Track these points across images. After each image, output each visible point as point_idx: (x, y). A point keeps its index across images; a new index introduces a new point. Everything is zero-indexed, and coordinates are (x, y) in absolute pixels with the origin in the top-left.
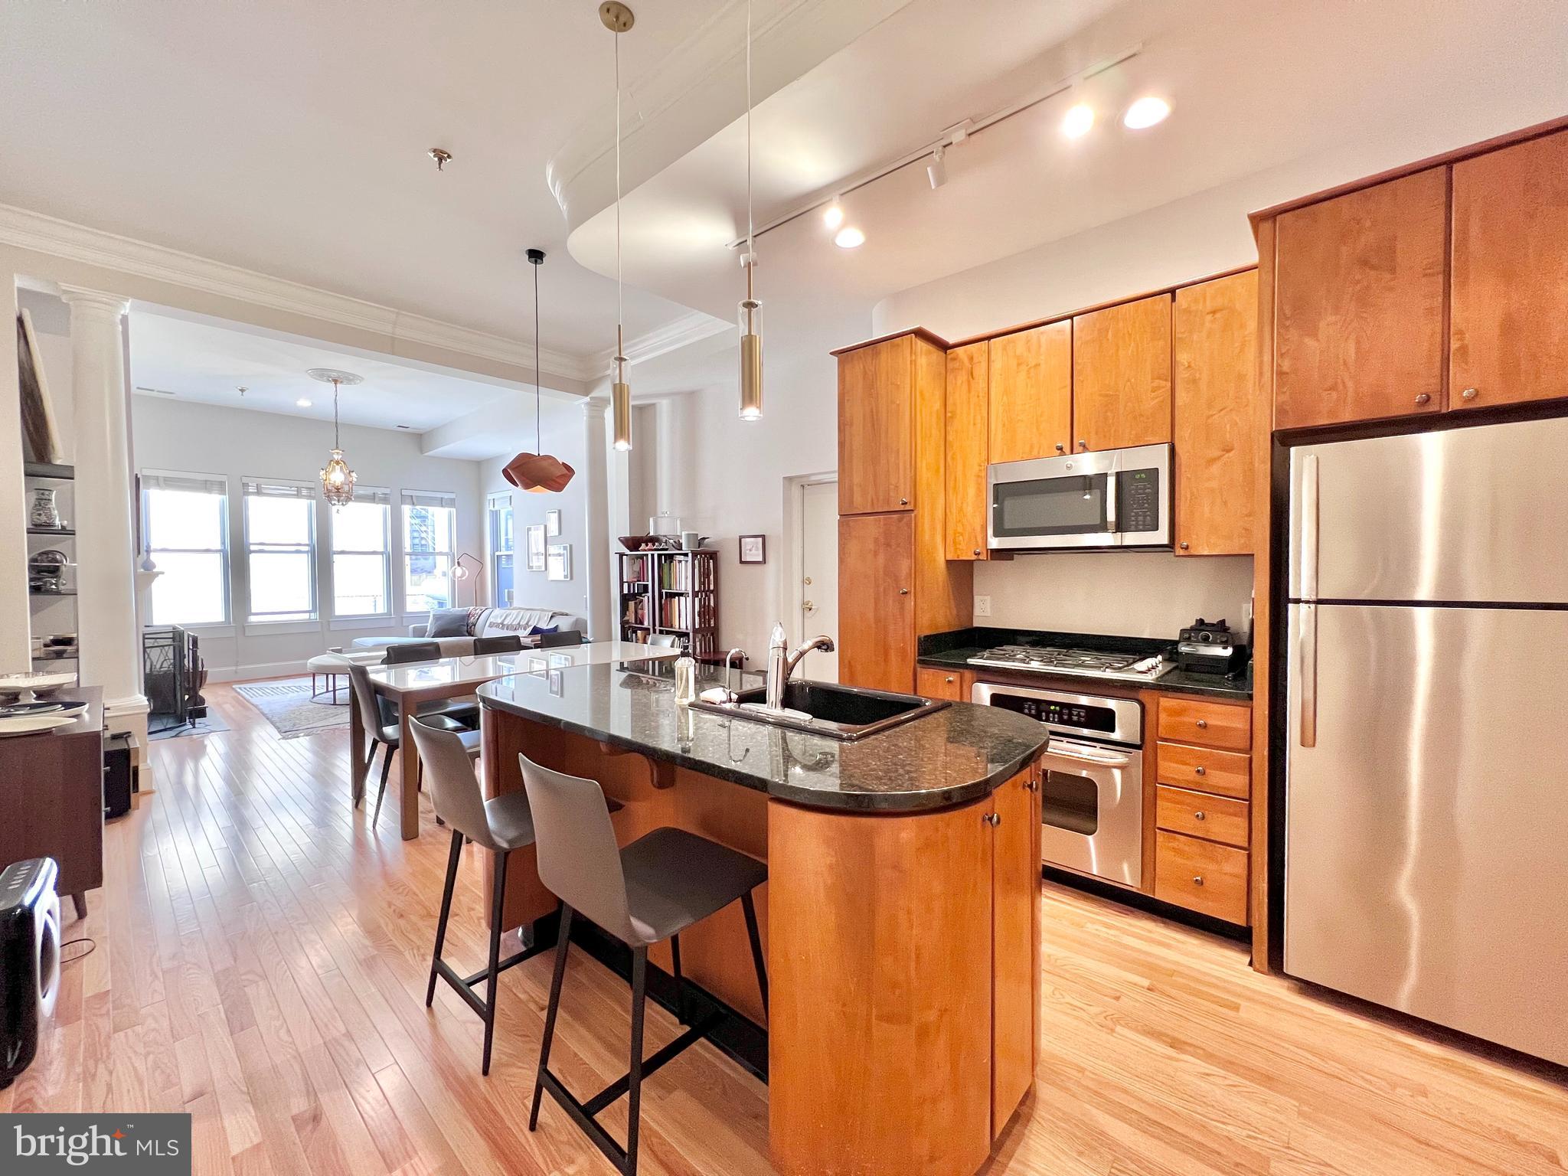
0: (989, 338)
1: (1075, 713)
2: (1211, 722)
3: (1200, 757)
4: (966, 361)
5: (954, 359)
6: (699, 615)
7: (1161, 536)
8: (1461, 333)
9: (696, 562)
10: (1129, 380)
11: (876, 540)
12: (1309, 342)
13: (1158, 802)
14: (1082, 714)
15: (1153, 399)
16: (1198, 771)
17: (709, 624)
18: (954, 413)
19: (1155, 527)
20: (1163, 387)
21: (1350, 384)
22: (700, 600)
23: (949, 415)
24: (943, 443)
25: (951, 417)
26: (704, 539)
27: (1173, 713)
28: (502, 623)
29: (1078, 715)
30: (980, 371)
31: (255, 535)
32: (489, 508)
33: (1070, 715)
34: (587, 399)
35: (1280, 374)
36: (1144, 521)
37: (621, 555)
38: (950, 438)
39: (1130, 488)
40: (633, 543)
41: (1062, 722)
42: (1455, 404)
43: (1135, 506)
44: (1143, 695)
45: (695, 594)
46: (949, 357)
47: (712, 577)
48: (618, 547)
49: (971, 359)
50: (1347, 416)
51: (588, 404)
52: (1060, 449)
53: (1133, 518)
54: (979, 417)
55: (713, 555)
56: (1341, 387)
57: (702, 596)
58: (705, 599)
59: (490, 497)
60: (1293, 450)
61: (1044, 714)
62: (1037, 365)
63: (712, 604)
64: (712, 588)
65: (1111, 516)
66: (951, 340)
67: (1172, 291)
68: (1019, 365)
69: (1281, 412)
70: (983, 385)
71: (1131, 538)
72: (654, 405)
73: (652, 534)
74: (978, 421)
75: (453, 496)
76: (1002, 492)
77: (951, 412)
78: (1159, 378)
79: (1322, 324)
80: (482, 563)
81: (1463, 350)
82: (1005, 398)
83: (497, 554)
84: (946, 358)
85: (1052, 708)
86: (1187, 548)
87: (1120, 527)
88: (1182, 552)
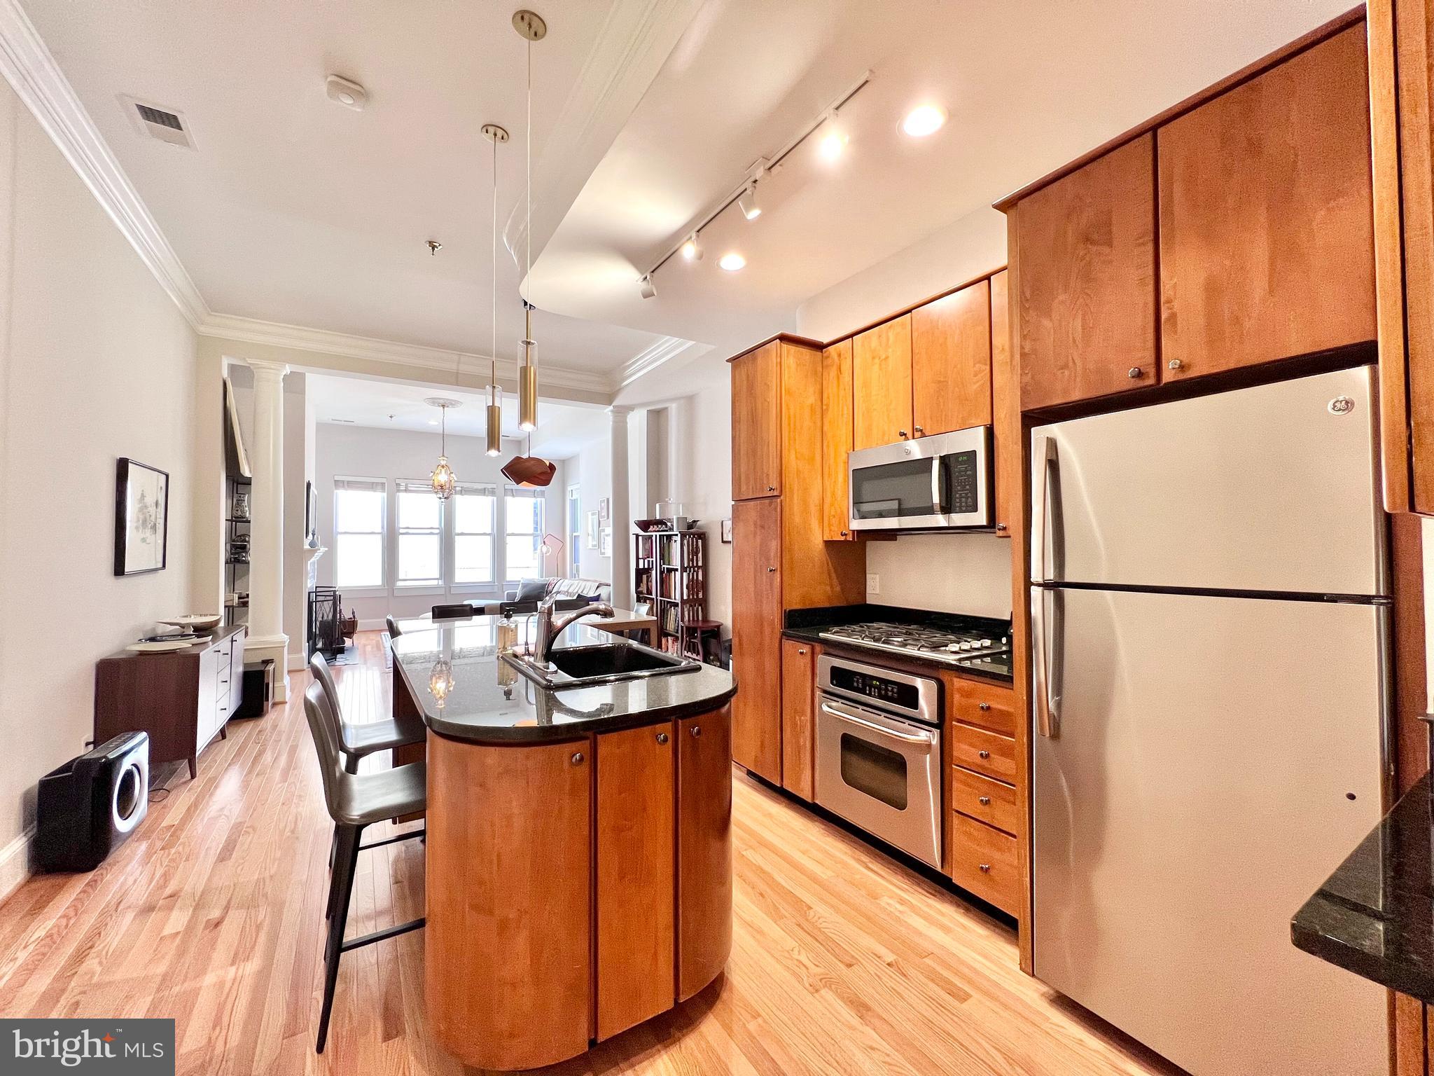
0: (851, 336)
1: (890, 688)
4: (836, 357)
5: (828, 357)
6: (687, 588)
7: (980, 518)
8: (1169, 301)
9: (685, 542)
10: (955, 367)
11: (755, 523)
12: (1046, 323)
13: (953, 783)
14: (895, 690)
15: (975, 383)
16: (981, 755)
17: (697, 596)
18: (828, 405)
19: (975, 509)
20: (984, 371)
21: (1079, 363)
22: (689, 574)
23: (824, 407)
24: (819, 434)
25: (827, 409)
26: (694, 521)
28: (567, 592)
29: (892, 691)
30: (846, 366)
31: (404, 521)
32: (568, 497)
33: (886, 690)
34: (611, 408)
35: (1023, 355)
36: (966, 503)
37: (637, 536)
38: (825, 428)
39: (956, 469)
40: (644, 525)
41: (881, 697)
43: (959, 488)
45: (684, 569)
46: (825, 355)
47: (700, 555)
48: (634, 529)
49: (839, 355)
50: (1077, 395)
51: (612, 411)
52: (903, 434)
53: (958, 500)
54: (846, 408)
55: (702, 536)
56: (1071, 364)
57: (690, 571)
58: (693, 574)
60: (1033, 429)
61: (868, 688)
62: (887, 358)
63: (700, 578)
64: (700, 564)
65: (936, 499)
66: (825, 341)
67: (988, 278)
68: (873, 358)
69: (1024, 391)
70: (846, 377)
71: (959, 519)
72: (666, 409)
73: (658, 518)
74: (845, 412)
76: (862, 476)
77: (826, 405)
78: (979, 362)
79: (1055, 304)
80: (563, 543)
82: (864, 389)
83: (575, 534)
84: (822, 356)
85: (874, 682)
86: (1004, 529)
87: (947, 509)
88: (1001, 533)
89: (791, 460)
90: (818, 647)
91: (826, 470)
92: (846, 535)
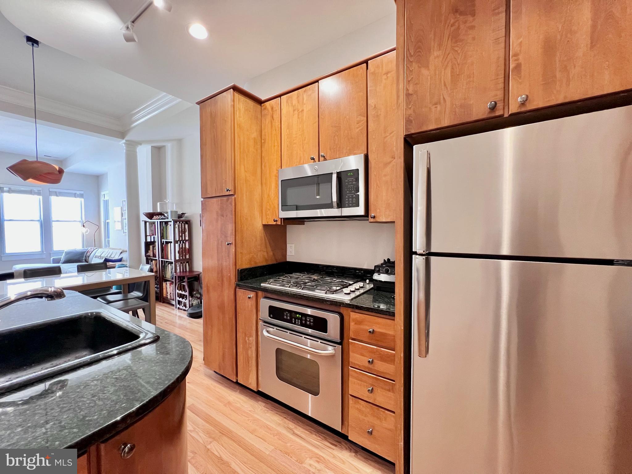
0: (280, 96)
1: (308, 320)
2: (377, 330)
3: (372, 351)
4: (270, 109)
5: (265, 109)
6: (179, 252)
7: (360, 210)
8: (516, 55)
9: (177, 226)
10: (345, 117)
11: (217, 213)
12: (424, 71)
13: (350, 378)
14: (312, 321)
15: (357, 128)
16: (369, 361)
17: (185, 257)
18: (265, 140)
19: (357, 205)
20: (363, 121)
21: (448, 99)
22: (179, 245)
23: (263, 141)
24: (259, 158)
25: (264, 143)
26: (183, 214)
27: (358, 322)
28: (100, 256)
29: (310, 321)
30: (277, 116)
32: (102, 199)
33: (306, 321)
34: (124, 141)
35: (408, 95)
36: (352, 201)
37: (146, 222)
38: (263, 155)
39: (345, 181)
40: (150, 216)
41: (302, 325)
42: (514, 108)
43: (348, 192)
44: (343, 310)
45: (176, 242)
46: (263, 108)
47: (187, 233)
48: (144, 218)
49: (272, 108)
50: (446, 122)
52: (313, 159)
53: (347, 200)
54: (276, 141)
55: (188, 222)
56: (442, 101)
57: (180, 243)
58: (182, 245)
59: (102, 193)
60: (414, 147)
61: (293, 319)
62: (303, 110)
63: (187, 246)
64: (187, 238)
65: (335, 199)
66: (263, 98)
67: (366, 62)
68: (294, 111)
69: (408, 121)
70: (277, 124)
71: (347, 211)
72: (164, 146)
73: (159, 211)
74: (276, 144)
75: (82, 192)
76: (287, 184)
77: (264, 140)
78: (360, 115)
79: (432, 58)
80: (99, 227)
81: (518, 67)
82: (288, 130)
83: (107, 221)
84: (261, 109)
85: (298, 316)
86: (374, 217)
87: (340, 205)
88: (372, 220)
89: (242, 172)
90: (260, 293)
91: (264, 181)
92: (276, 221)
